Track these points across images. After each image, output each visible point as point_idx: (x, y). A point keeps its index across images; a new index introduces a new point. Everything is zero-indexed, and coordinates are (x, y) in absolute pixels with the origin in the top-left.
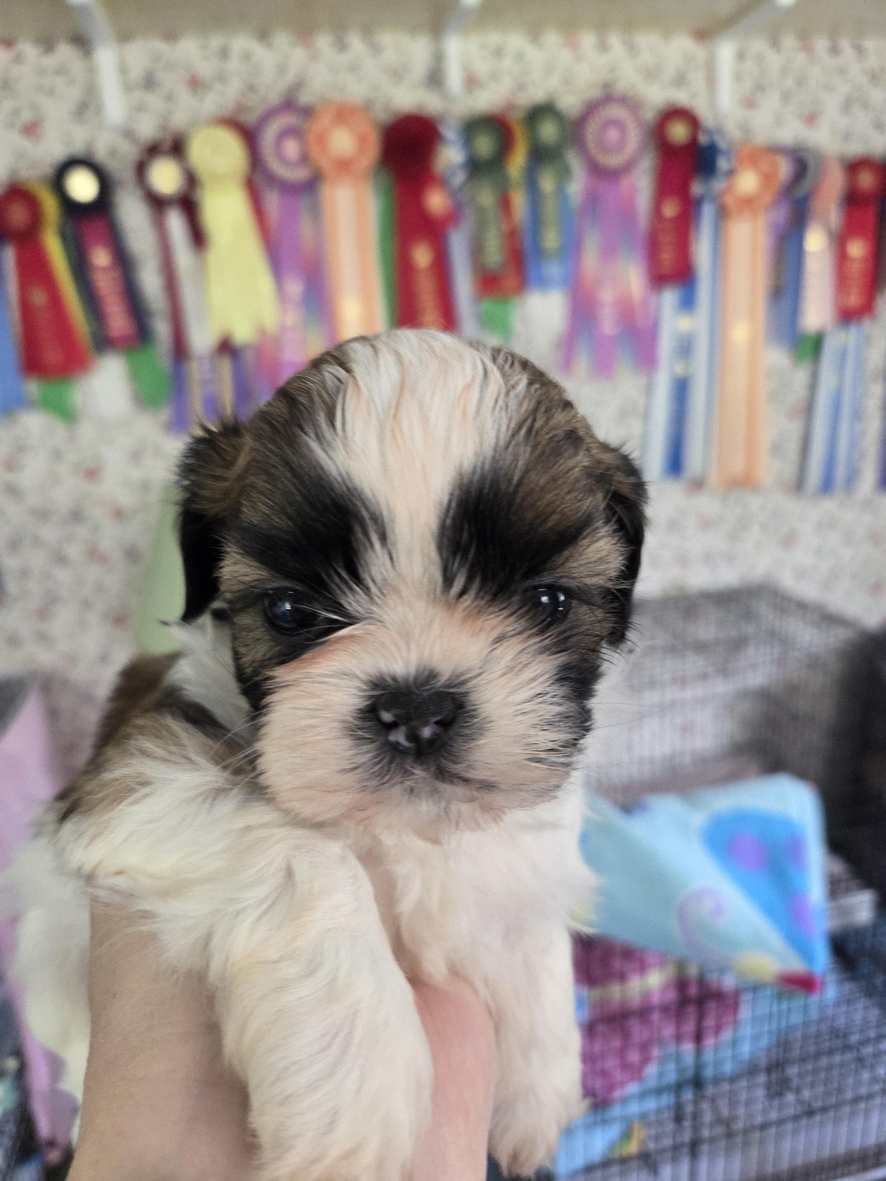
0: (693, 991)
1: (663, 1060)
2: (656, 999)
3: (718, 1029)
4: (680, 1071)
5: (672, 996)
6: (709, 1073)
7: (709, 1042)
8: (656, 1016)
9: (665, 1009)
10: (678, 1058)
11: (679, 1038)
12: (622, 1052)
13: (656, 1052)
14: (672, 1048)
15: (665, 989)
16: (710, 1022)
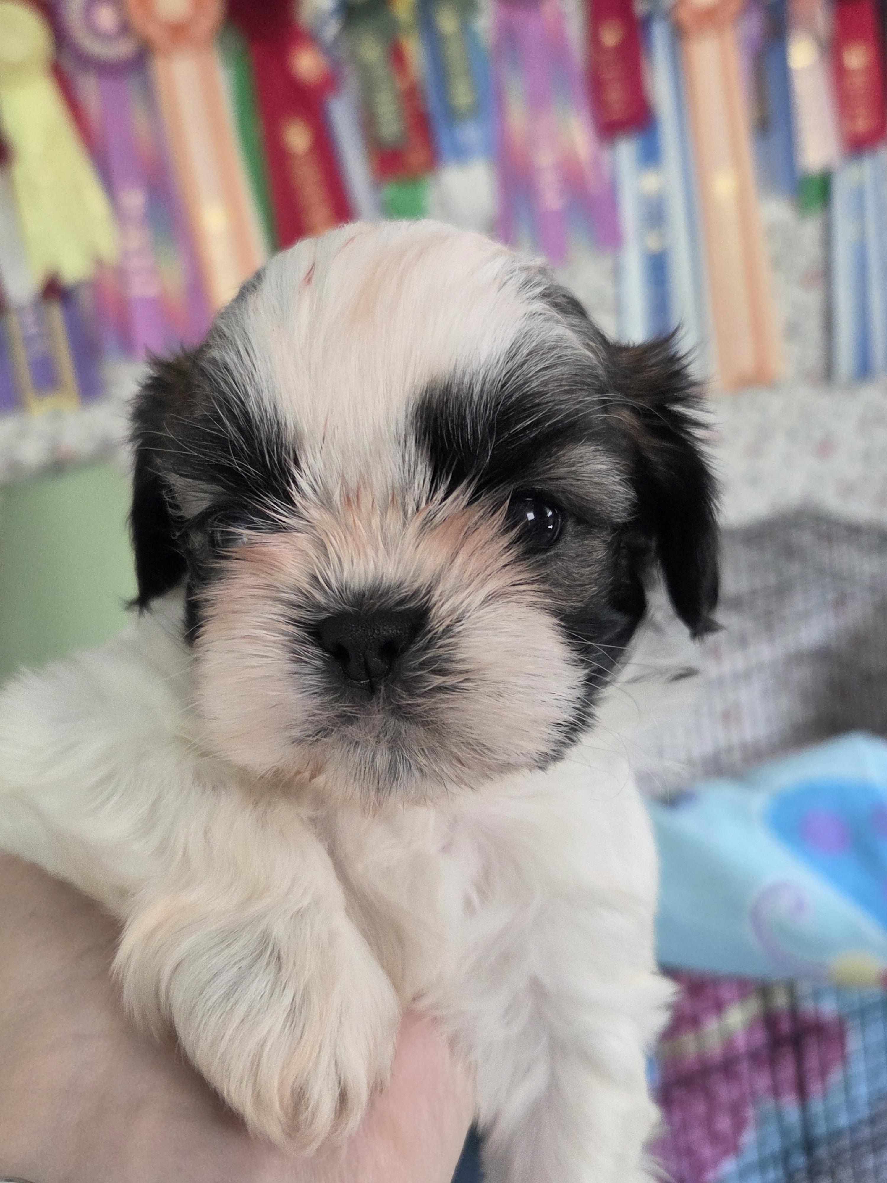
0: (785, 1027)
1: (761, 1122)
2: (741, 1043)
3: (824, 1072)
4: (784, 1132)
5: (760, 1038)
6: (821, 1129)
7: (815, 1088)
8: (744, 1068)
9: (754, 1056)
10: (780, 1116)
11: (776, 1091)
12: (709, 1120)
13: (750, 1113)
14: (769, 1104)
15: (750, 1029)
16: (812, 1061)
